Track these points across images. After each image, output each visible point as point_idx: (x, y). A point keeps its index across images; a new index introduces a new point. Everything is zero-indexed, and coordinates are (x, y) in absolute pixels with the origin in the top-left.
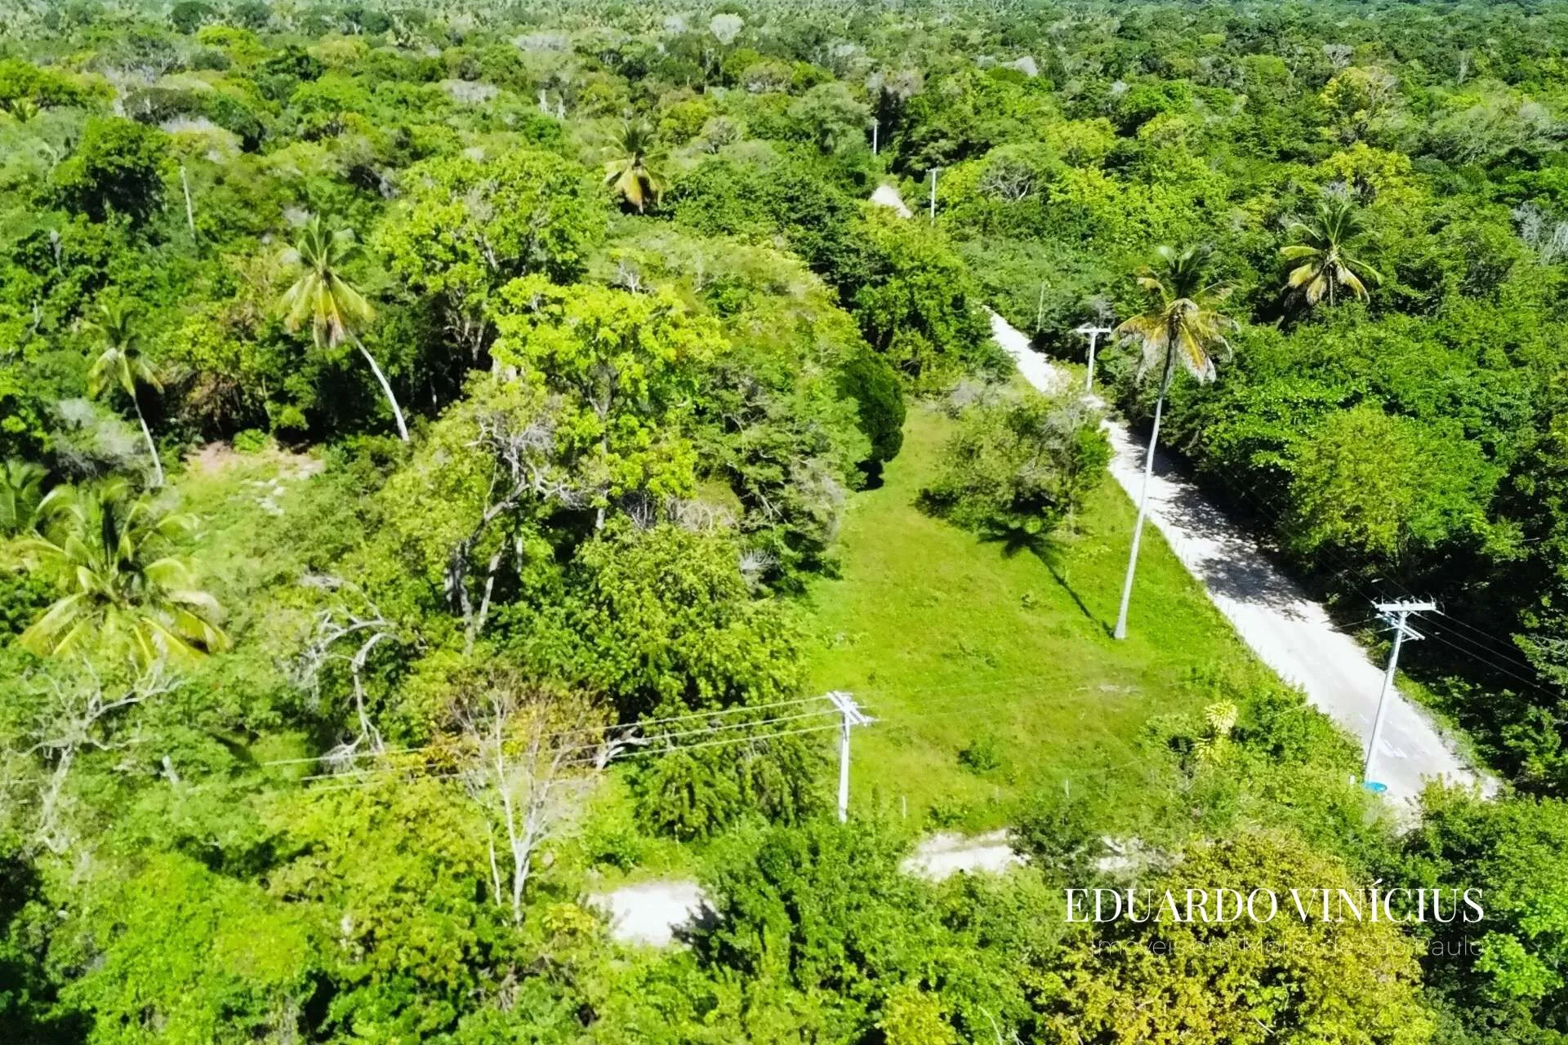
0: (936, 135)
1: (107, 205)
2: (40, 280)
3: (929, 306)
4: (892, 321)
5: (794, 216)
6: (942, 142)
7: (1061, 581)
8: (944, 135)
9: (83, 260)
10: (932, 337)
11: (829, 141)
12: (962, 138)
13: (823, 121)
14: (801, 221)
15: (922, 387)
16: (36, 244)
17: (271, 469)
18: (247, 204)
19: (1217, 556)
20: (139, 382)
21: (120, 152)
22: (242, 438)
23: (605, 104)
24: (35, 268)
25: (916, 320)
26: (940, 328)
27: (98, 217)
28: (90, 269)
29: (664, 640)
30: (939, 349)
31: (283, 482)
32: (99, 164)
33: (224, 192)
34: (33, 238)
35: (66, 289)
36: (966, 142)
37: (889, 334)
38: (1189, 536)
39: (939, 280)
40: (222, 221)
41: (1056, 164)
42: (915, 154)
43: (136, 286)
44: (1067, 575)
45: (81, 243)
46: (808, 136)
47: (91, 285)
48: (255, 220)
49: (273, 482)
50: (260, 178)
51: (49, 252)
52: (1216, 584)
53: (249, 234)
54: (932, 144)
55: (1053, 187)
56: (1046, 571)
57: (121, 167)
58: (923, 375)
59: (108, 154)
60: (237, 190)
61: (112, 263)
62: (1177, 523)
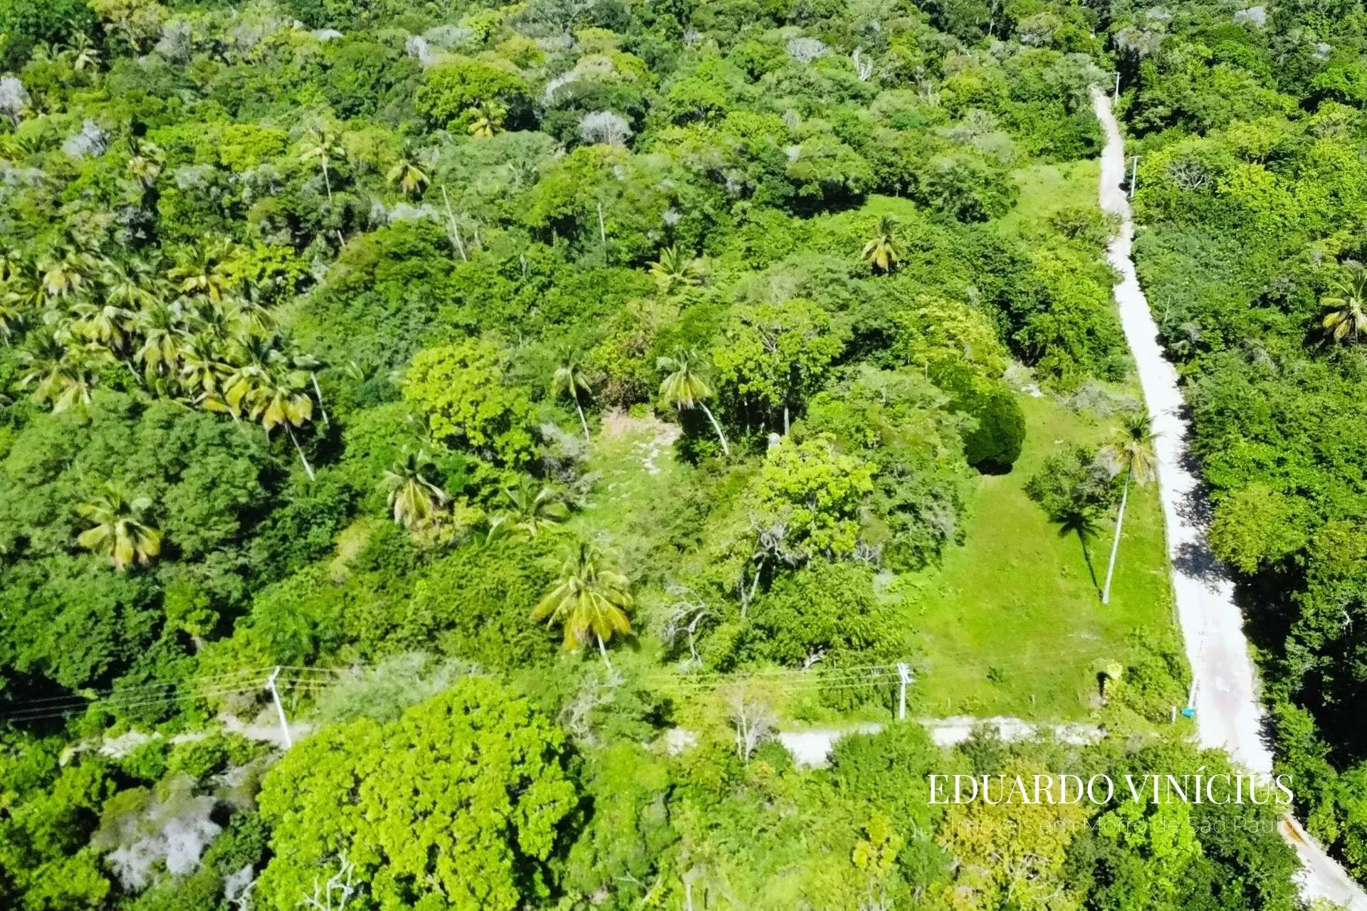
0: (1155, 103)
1: (555, 233)
2: (514, 285)
3: (1070, 334)
4: (1046, 341)
5: (987, 268)
6: (1160, 108)
7: (1087, 557)
8: (1162, 103)
9: (538, 273)
10: (1071, 353)
11: (1073, 103)
12: (1176, 106)
13: (1069, 88)
14: (992, 271)
15: (1061, 387)
16: (511, 264)
17: (650, 433)
18: (638, 211)
19: (1192, 541)
20: (579, 388)
21: (564, 205)
22: (635, 409)
23: (903, 62)
24: (511, 278)
25: (1060, 341)
26: (1077, 348)
27: (549, 242)
28: (543, 278)
29: (834, 620)
30: (1076, 361)
31: (657, 446)
32: (553, 214)
33: (624, 204)
34: (510, 260)
35: (529, 290)
36: (1179, 109)
37: (1044, 347)
38: (1183, 524)
39: (1077, 317)
40: (622, 225)
41: (1227, 159)
42: (1140, 114)
43: (570, 289)
44: (1092, 553)
45: (539, 262)
46: (1056, 97)
47: (543, 288)
48: (642, 221)
49: (652, 444)
50: (648, 193)
51: (519, 269)
52: (1180, 563)
53: (640, 231)
54: (1152, 109)
55: (1220, 181)
56: (1081, 549)
57: (566, 215)
58: (1064, 376)
59: (558, 206)
60: (632, 202)
61: (557, 274)
62: (1181, 514)
